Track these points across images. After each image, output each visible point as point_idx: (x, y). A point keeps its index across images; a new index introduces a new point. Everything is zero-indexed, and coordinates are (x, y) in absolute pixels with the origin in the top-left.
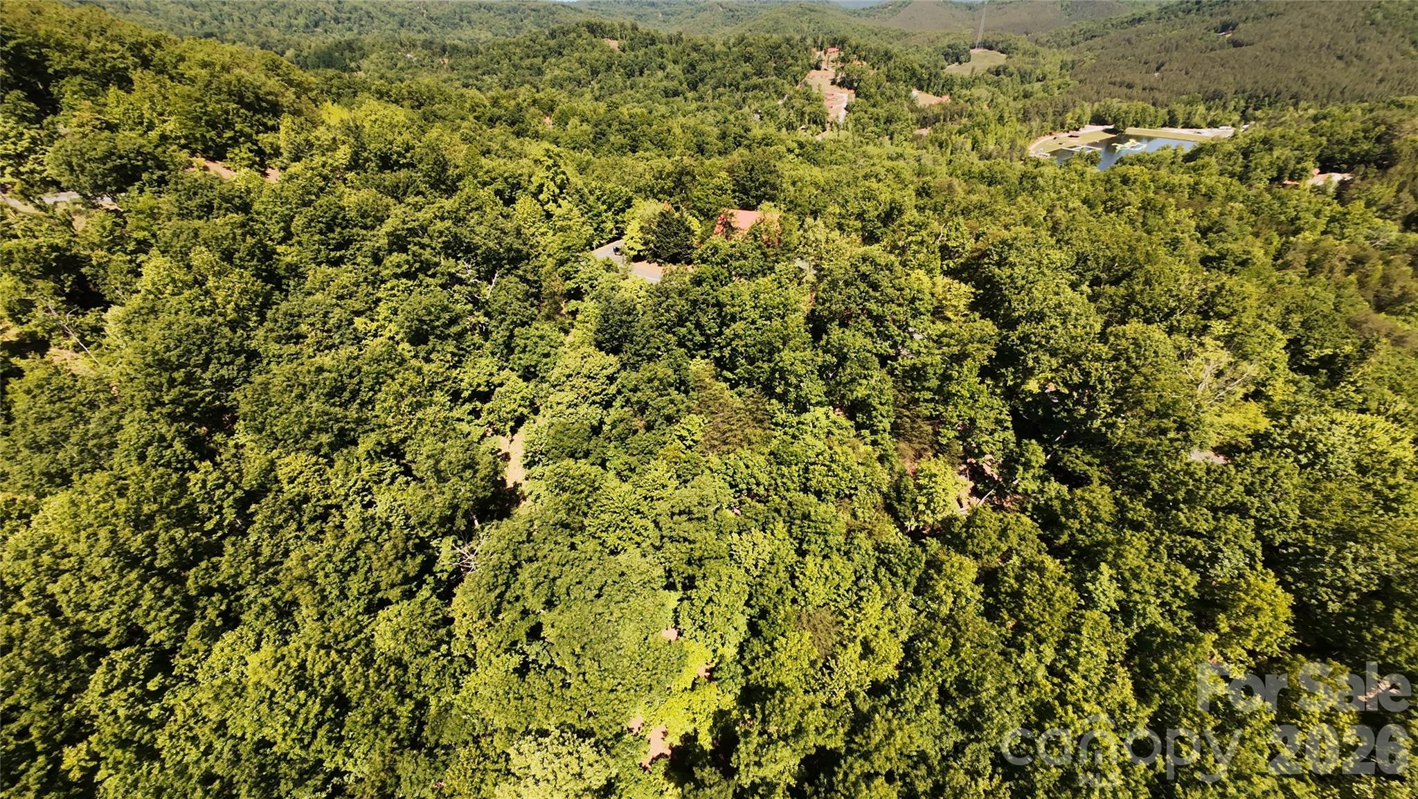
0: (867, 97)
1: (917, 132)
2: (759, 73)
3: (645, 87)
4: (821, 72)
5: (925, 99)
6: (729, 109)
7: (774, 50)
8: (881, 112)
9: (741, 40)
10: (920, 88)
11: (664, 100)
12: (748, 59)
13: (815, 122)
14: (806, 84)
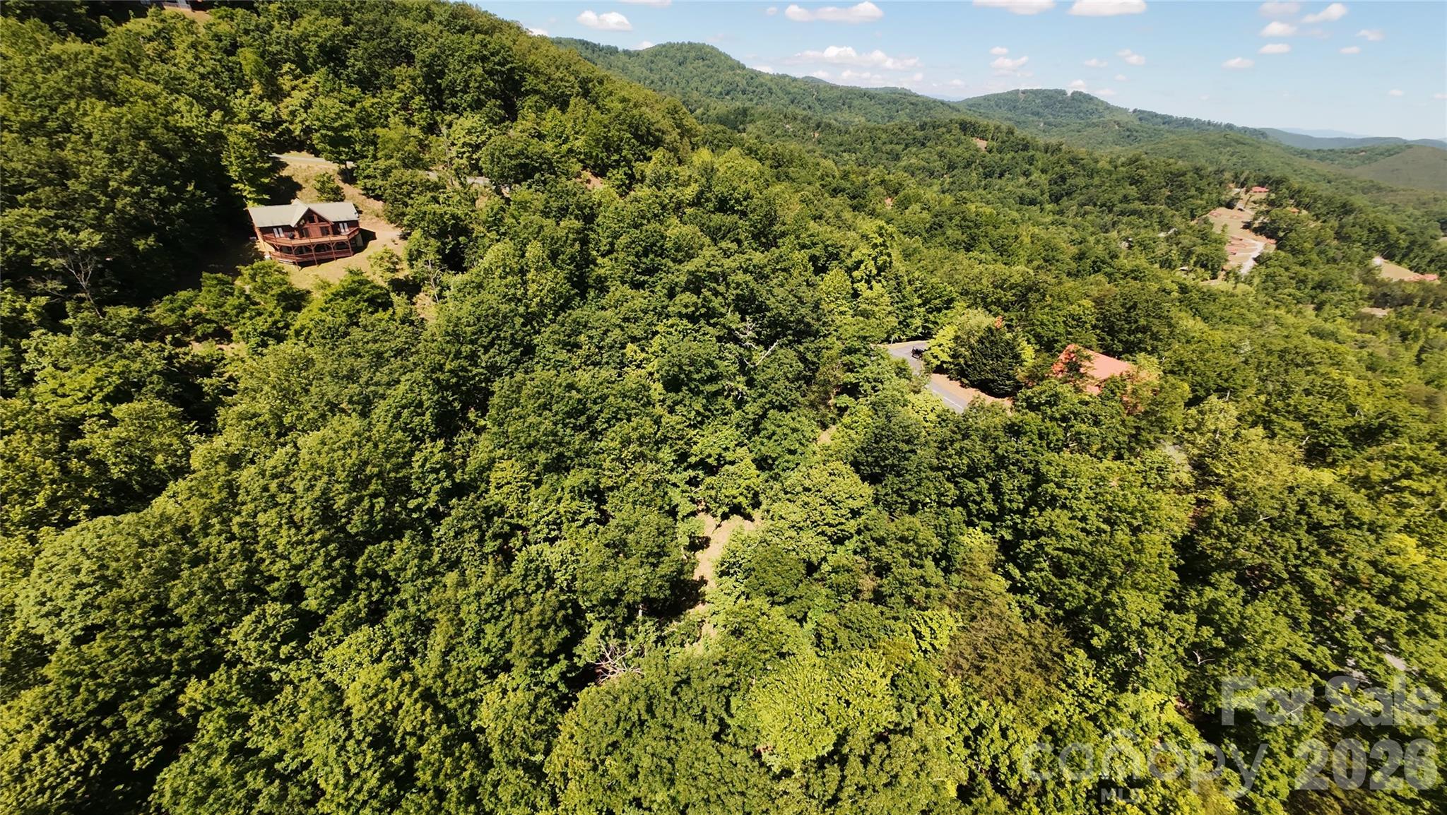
0: (1294, 252)
1: (1366, 310)
2: (1145, 199)
3: (1000, 189)
4: (1234, 212)
5: (1391, 272)
6: (1091, 229)
7: (1175, 179)
8: (1314, 275)
9: (1133, 161)
10: (1389, 257)
11: (1017, 206)
12: (1134, 181)
13: (1204, 266)
14: (1206, 221)
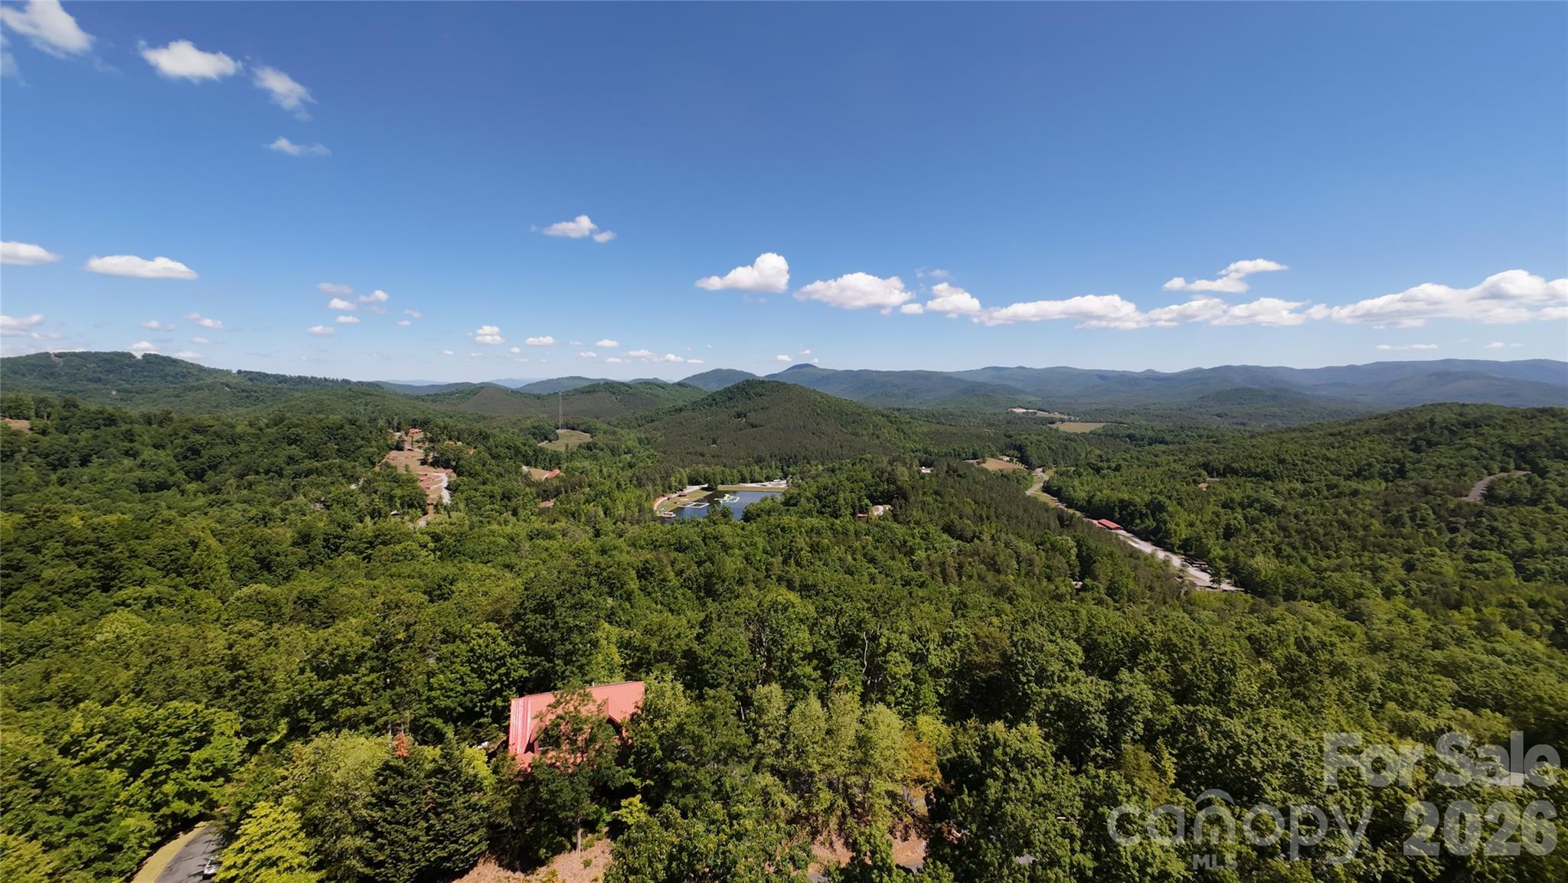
0: (473, 475)
1: (543, 505)
2: (315, 456)
4: (405, 453)
5: (540, 475)
6: (269, 500)
7: (334, 432)
8: (497, 490)
9: (278, 421)
10: (528, 464)
12: (293, 441)
13: (411, 506)
14: (387, 465)
